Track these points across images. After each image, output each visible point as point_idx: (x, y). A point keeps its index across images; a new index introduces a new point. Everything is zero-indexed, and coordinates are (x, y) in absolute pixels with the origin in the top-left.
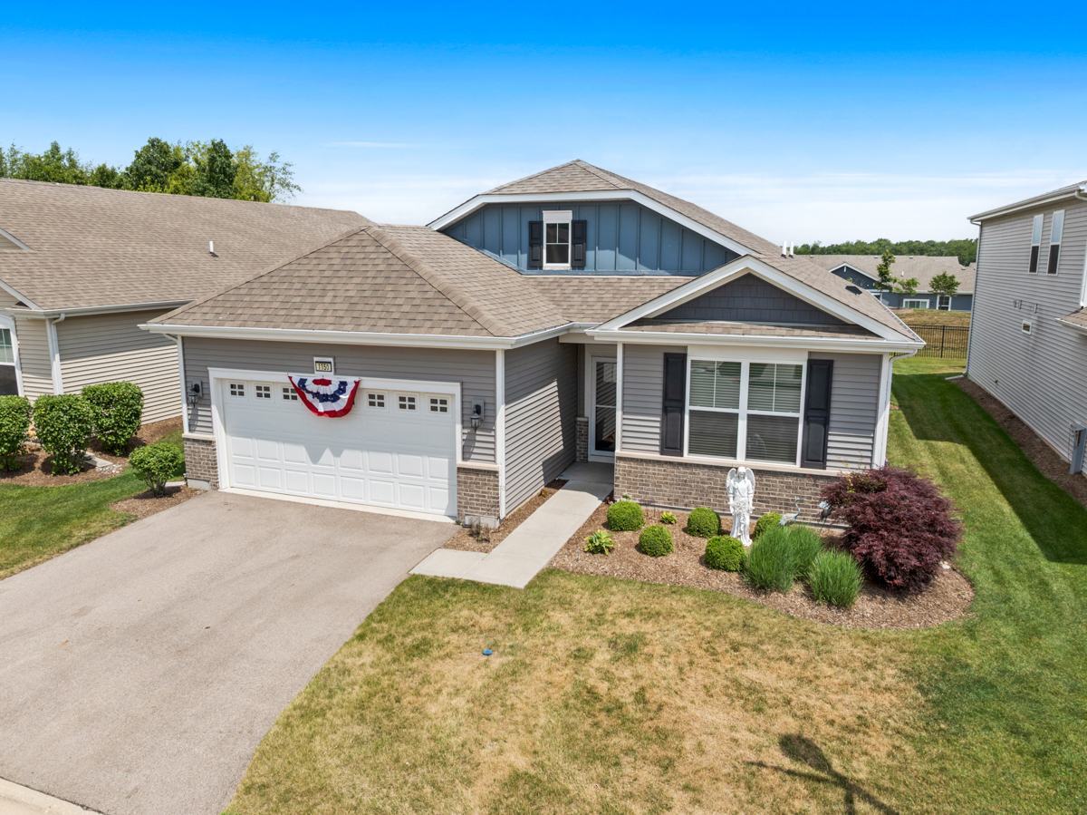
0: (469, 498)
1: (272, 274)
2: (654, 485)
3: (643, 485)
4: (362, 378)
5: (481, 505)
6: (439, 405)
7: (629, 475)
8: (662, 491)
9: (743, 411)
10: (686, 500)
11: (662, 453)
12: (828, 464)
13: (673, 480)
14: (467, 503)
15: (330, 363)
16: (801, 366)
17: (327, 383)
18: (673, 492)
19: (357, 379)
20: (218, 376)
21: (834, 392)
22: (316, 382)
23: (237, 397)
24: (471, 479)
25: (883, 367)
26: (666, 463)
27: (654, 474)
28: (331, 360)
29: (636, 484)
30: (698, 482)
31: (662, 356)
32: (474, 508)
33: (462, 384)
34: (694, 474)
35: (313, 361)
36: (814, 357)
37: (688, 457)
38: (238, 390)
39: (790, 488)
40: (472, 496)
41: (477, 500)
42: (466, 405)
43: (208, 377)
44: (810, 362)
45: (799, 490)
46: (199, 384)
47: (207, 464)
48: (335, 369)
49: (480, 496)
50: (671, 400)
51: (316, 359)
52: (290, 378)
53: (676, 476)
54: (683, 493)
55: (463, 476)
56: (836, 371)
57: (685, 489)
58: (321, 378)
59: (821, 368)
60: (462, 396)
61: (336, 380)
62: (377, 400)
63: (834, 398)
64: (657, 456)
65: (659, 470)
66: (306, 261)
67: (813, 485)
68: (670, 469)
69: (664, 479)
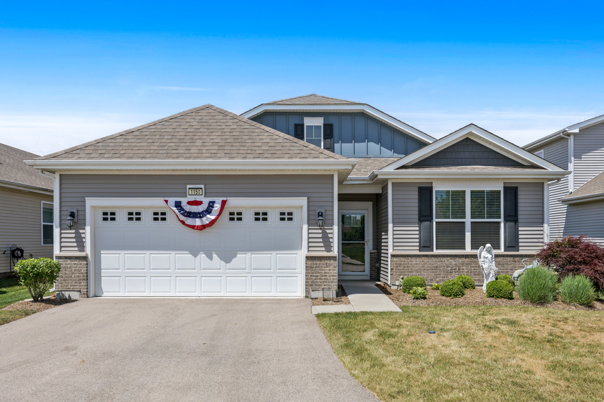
0: (314, 278)
1: (142, 130)
2: (417, 271)
3: (409, 272)
4: (228, 198)
5: (324, 282)
6: (286, 216)
7: (399, 267)
8: (422, 275)
9: (468, 220)
10: (438, 279)
11: (420, 250)
12: (520, 248)
13: (428, 267)
14: (313, 282)
15: (201, 188)
16: (499, 192)
17: (198, 203)
18: (429, 275)
19: (225, 199)
20: (93, 204)
21: (519, 205)
22: (190, 203)
23: (109, 222)
24: (316, 263)
25: (545, 189)
26: (424, 256)
27: (417, 264)
28: (202, 186)
29: (405, 272)
30: (444, 267)
31: (417, 189)
32: (318, 285)
33: (308, 199)
34: (442, 261)
35: (186, 188)
36: (507, 185)
37: (436, 252)
38: (109, 216)
39: (500, 264)
40: (317, 276)
41: (320, 279)
42: (311, 213)
43: (84, 206)
44: (505, 188)
45: (505, 266)
46: (75, 211)
47: (78, 276)
48: (205, 193)
49: (322, 276)
50: (424, 216)
51: (188, 186)
52: (166, 201)
53: (431, 264)
54: (435, 275)
55: (310, 262)
56: (519, 193)
57: (436, 272)
58: (194, 200)
59: (512, 191)
60: (308, 206)
61: (206, 201)
62: (236, 216)
63: (519, 209)
64: (418, 253)
65: (420, 261)
66: (167, 123)
67: (513, 261)
68: (426, 260)
69: (423, 267)
